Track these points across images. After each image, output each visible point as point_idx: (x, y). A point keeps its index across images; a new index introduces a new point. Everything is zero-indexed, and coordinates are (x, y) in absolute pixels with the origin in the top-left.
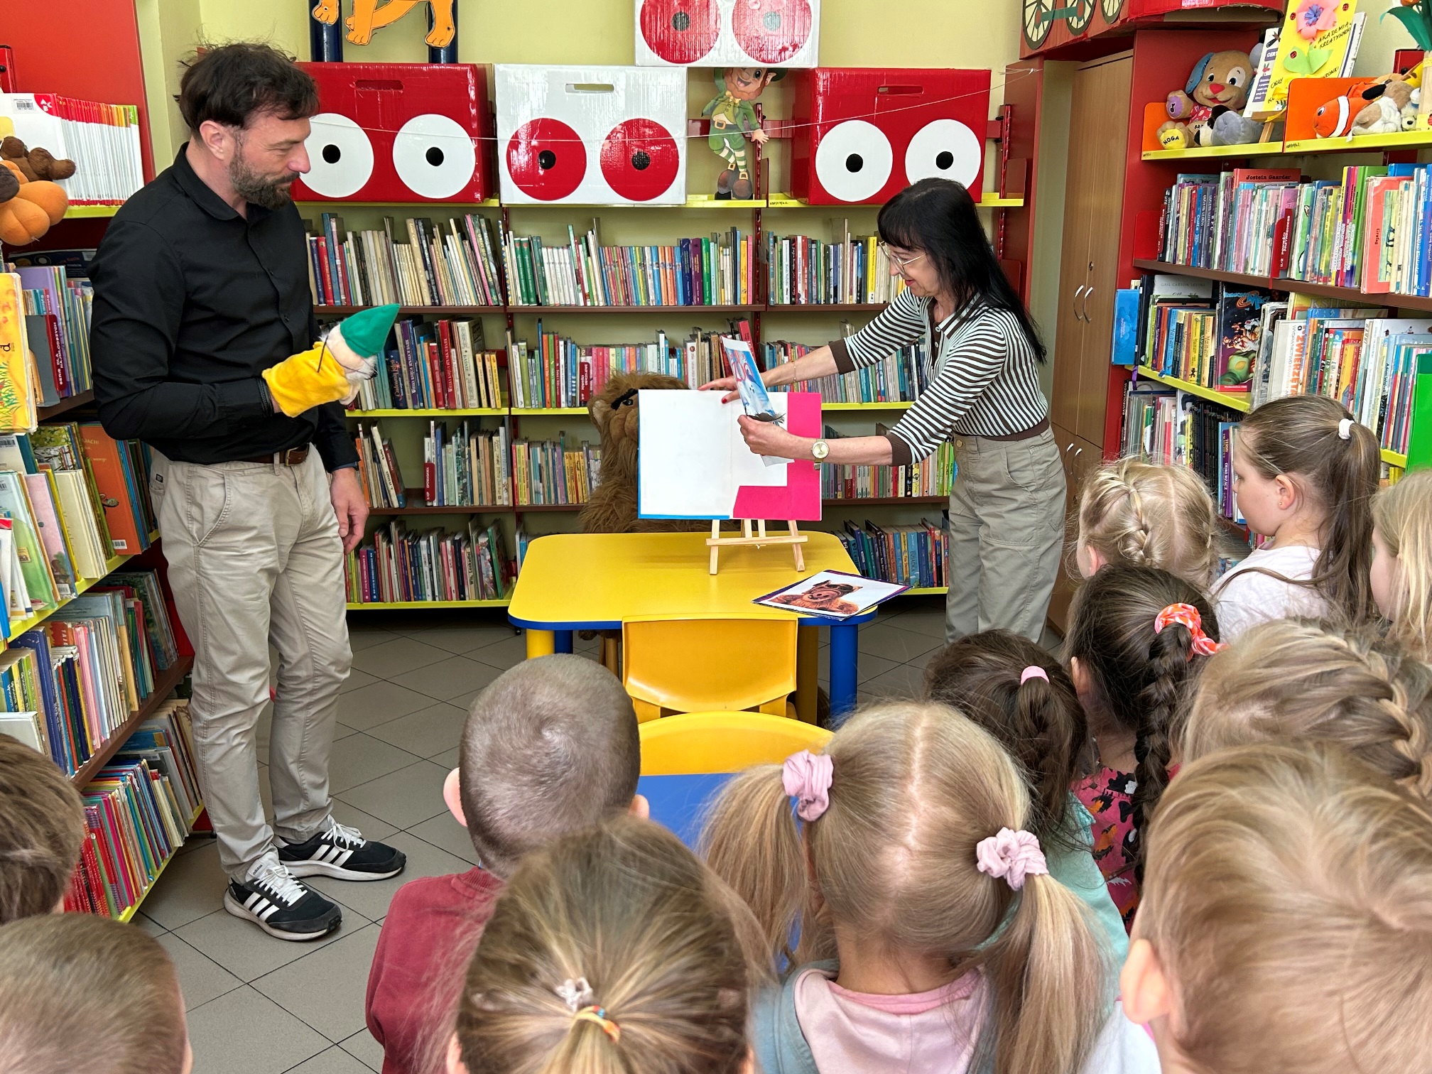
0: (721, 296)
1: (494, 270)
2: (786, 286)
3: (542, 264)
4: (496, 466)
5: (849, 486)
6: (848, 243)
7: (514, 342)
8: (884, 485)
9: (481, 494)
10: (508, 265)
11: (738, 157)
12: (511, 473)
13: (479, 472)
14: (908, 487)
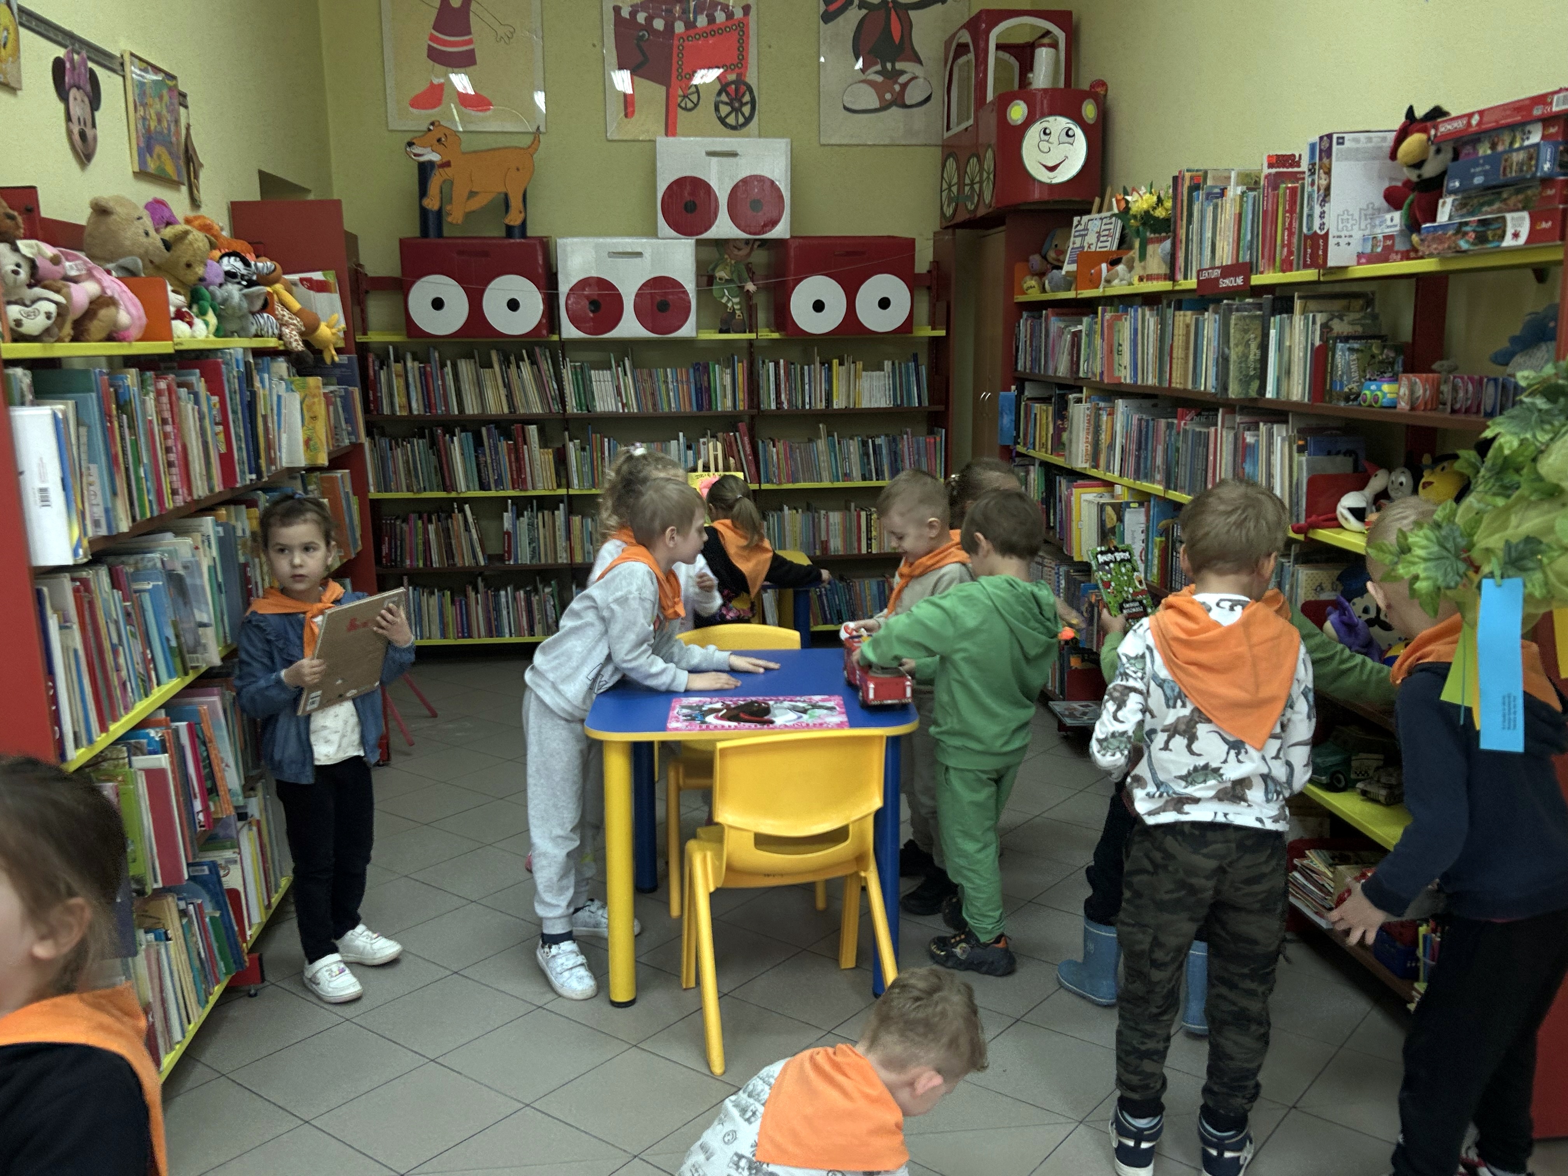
0: (724, 404)
1: (555, 386)
2: (773, 396)
3: (591, 382)
4: (558, 533)
5: (825, 545)
6: (818, 364)
7: (571, 440)
8: (851, 544)
9: (546, 555)
10: (566, 383)
11: (734, 303)
12: (569, 538)
13: (545, 538)
14: (869, 546)
